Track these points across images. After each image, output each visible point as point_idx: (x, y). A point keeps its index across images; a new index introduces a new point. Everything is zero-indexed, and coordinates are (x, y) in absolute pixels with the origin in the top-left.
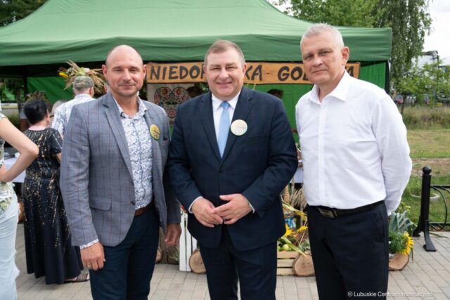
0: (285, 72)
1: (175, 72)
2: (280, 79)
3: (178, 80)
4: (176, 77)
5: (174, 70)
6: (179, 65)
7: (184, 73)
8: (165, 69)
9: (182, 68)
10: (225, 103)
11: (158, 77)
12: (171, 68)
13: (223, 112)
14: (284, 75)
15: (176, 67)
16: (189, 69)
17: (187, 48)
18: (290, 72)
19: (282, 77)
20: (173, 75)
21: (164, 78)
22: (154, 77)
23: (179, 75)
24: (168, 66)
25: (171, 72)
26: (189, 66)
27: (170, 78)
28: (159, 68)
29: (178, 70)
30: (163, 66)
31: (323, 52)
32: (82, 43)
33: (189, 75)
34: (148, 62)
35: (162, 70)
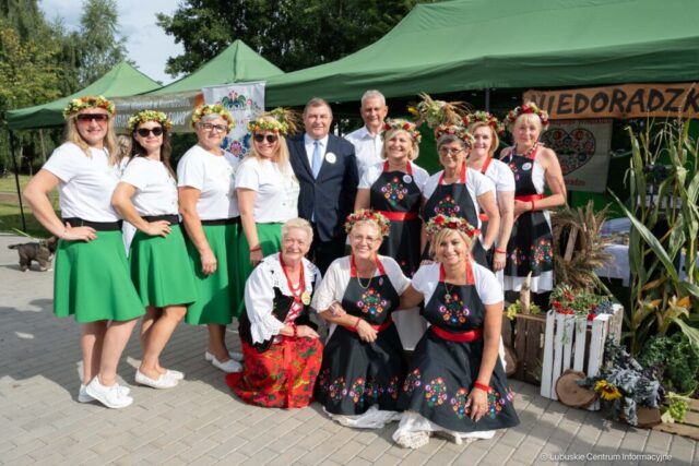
1: (567, 103)
3: (572, 115)
4: (569, 111)
5: (566, 100)
6: (574, 92)
7: (582, 104)
8: (552, 99)
9: (579, 97)
12: (562, 97)
15: (570, 96)
16: (590, 98)
17: (589, 66)
20: (564, 108)
23: (573, 108)
24: (557, 94)
25: (561, 104)
26: (590, 93)
27: (559, 112)
28: (543, 98)
29: (572, 100)
30: (549, 94)
33: (589, 107)
34: (526, 89)
35: (547, 100)
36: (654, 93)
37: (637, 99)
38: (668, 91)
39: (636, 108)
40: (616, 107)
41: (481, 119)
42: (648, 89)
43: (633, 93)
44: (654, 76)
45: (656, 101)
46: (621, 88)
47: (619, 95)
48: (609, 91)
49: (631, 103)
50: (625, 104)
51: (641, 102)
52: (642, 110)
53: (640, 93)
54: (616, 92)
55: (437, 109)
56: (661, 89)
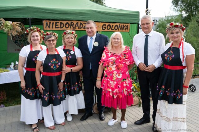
0: (104, 26)
1: (58, 25)
2: (103, 29)
3: (60, 29)
4: (59, 28)
5: (57, 24)
6: (60, 22)
7: (62, 26)
8: (53, 23)
9: (61, 23)
10: (91, 38)
11: (49, 27)
12: (56, 23)
13: (91, 40)
14: (104, 27)
15: (59, 23)
16: (65, 24)
17: (64, 14)
18: (106, 27)
19: (104, 29)
20: (57, 27)
21: (52, 28)
22: (47, 27)
23: (60, 26)
24: (54, 22)
25: (56, 25)
26: (65, 22)
27: (56, 28)
28: (50, 23)
29: (59, 24)
30: (52, 22)
31: (147, 24)
32: (6, 8)
33: (64, 26)
34: (44, 20)
35: (51, 24)
36: (81, 24)
37: (77, 25)
38: (84, 23)
39: (77, 27)
40: (72, 27)
41: (33, 30)
42: (79, 22)
43: (76, 23)
44: (80, 19)
45: (81, 26)
46: (73, 21)
47: (72, 24)
48: (69, 22)
49: (75, 26)
50: (74, 26)
51: (78, 26)
52: (78, 28)
53: (77, 23)
54: (71, 23)
55: (9, 25)
56: (82, 22)
